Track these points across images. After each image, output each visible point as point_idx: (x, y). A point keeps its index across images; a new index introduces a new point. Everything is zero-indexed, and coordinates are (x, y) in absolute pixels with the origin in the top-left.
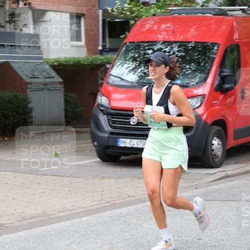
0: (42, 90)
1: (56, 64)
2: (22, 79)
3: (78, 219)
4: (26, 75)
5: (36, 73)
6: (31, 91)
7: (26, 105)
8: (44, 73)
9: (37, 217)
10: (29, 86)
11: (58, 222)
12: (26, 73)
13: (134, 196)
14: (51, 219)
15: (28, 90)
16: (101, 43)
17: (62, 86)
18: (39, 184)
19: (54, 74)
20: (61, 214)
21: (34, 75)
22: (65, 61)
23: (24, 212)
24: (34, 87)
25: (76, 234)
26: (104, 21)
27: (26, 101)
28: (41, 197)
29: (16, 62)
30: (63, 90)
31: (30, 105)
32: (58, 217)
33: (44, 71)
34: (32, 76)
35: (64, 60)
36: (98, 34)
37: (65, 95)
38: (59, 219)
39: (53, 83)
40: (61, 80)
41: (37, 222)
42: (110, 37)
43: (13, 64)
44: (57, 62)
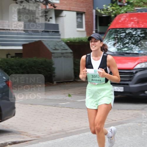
0: (61, 57)
1: (68, 42)
2: (48, 50)
3: (83, 134)
4: (51, 48)
5: (57, 47)
6: (54, 57)
7: (51, 66)
8: (62, 47)
9: (59, 132)
10: (53, 55)
11: (71, 135)
12: (51, 47)
13: (115, 121)
14: (67, 133)
15: (53, 57)
16: (94, 29)
17: (72, 55)
18: (59, 112)
19: (67, 47)
20: (73, 131)
21: (56, 48)
22: (73, 40)
23: (51, 129)
24: (55, 55)
25: (82, 143)
26: (96, 16)
27: (51, 64)
28: (61, 120)
29: (45, 41)
30: (72, 57)
31: (53, 66)
32: (71, 133)
33: (61, 46)
34: (54, 49)
36: (93, 24)
37: (74, 60)
39: (66, 53)
40: (71, 51)
41: (58, 135)
42: (100, 25)
43: (43, 42)
44: (69, 40)
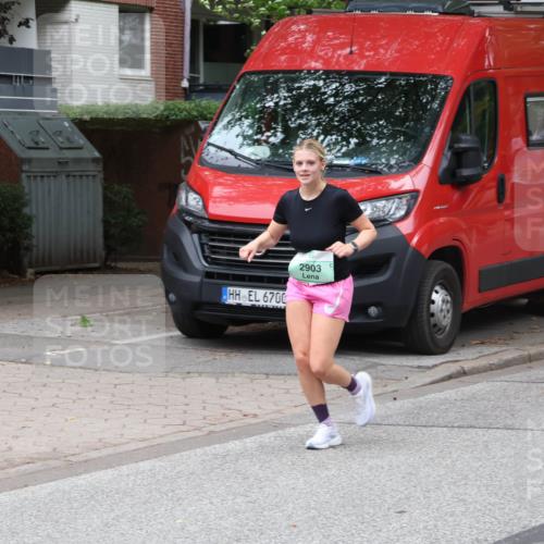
0: (55, 175)
1: (87, 117)
2: (10, 150)
3: (133, 465)
4: (20, 142)
5: (42, 139)
6: (29, 177)
7: (19, 210)
8: (60, 139)
9: (39, 459)
10: (25, 167)
11: (86, 471)
12: (18, 137)
13: (255, 416)
14: (71, 464)
15: (24, 175)
16: (187, 73)
17: (101, 169)
18: (45, 386)
19: (81, 140)
20: (94, 454)
21: (37, 143)
22: (106, 113)
23: (10, 449)
24: (35, 168)
25: (127, 500)
26: (194, 23)
27: (18, 201)
28: (48, 415)
30: (101, 176)
31: (26, 210)
32: (86, 461)
33: (59, 133)
34: (33, 145)
35: (106, 109)
36: (183, 52)
37: (105, 188)
38: (88, 466)
39: (78, 161)
40: (97, 154)
41: (39, 471)
42: (206, 59)
44: (90, 113)
